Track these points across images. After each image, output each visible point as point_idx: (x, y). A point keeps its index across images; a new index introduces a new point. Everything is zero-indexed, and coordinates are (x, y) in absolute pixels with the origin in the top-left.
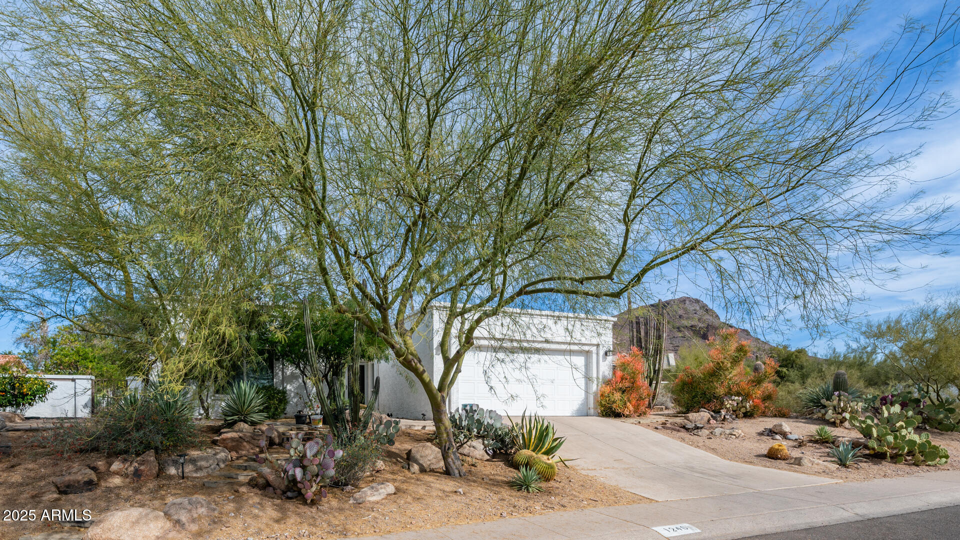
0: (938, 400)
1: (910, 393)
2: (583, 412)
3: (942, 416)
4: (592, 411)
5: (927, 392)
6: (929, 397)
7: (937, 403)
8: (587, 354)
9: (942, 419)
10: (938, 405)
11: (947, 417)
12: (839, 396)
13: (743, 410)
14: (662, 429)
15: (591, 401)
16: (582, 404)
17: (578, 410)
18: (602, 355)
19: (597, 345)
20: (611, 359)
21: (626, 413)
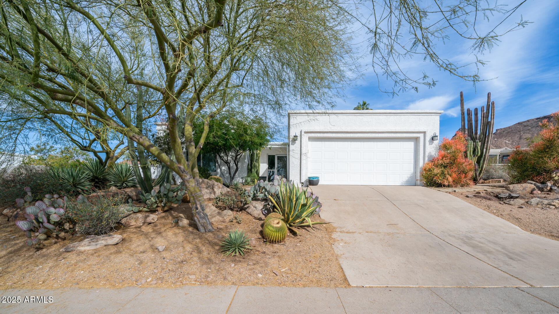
2: (412, 183)
4: (418, 182)
8: (416, 139)
14: (472, 197)
15: (418, 174)
16: (410, 177)
17: (407, 181)
18: (429, 140)
19: (424, 133)
20: (436, 142)
21: (446, 183)
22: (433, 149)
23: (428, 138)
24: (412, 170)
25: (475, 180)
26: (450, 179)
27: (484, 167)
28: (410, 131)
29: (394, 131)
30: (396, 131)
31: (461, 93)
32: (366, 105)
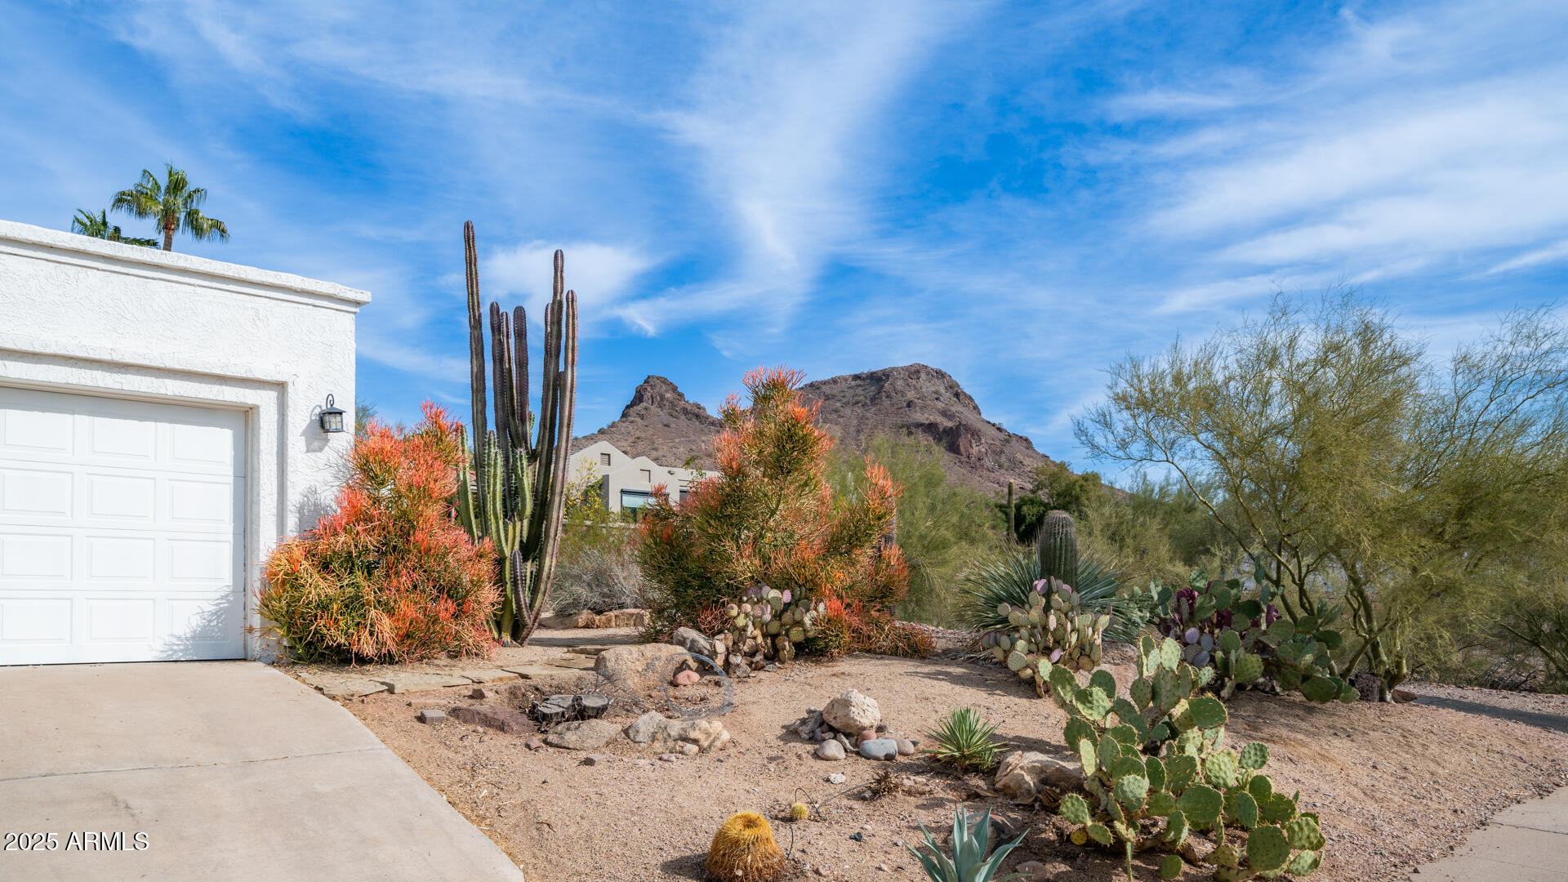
0: (1303, 605)
1: (1235, 584)
3: (1309, 658)
4: (257, 643)
5: (1277, 583)
6: (1283, 598)
7: (1301, 614)
8: (245, 416)
9: (1309, 668)
10: (1304, 620)
11: (1320, 659)
12: (1048, 593)
13: (796, 634)
14: (440, 720)
15: (255, 601)
16: (217, 614)
17: (200, 637)
18: (304, 425)
19: (280, 387)
20: (342, 441)
21: (369, 650)
22: (328, 475)
23: (301, 417)
24: (225, 577)
25: (511, 624)
26: (386, 626)
27: (546, 569)
28: (200, 369)
29: (106, 357)
30: (117, 358)
31: (468, 227)
32: (185, 193)
